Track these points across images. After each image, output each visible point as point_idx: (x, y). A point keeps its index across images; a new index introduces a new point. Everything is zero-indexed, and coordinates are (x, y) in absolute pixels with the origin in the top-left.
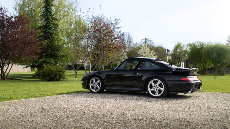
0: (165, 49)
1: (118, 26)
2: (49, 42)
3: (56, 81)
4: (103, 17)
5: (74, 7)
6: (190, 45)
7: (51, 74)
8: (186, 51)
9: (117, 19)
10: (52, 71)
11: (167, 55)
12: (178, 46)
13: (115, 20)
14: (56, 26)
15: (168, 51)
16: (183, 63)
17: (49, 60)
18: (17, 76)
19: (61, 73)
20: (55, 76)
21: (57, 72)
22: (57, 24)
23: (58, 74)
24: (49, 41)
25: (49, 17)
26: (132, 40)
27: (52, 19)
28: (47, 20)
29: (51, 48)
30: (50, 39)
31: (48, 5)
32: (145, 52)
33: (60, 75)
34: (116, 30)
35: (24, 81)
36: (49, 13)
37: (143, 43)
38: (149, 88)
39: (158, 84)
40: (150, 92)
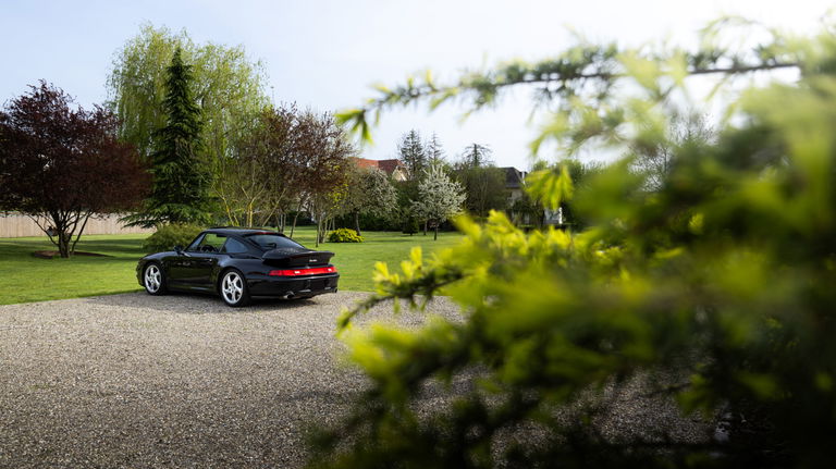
0: (521, 174)
14: (196, 128)
18: (106, 245)
26: (441, 149)
31: (179, 78)
35: (113, 259)
36: (182, 96)
37: (470, 156)
38: (224, 289)
39: (235, 282)
40: (225, 296)
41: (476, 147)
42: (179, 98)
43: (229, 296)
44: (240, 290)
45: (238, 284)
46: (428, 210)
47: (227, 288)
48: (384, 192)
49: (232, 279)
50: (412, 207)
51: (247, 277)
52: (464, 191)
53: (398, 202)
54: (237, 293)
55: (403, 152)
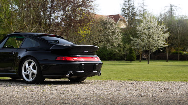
38: (23, 71)
39: (31, 66)
40: (24, 76)
41: (171, 6)
43: (27, 76)
44: (35, 72)
45: (34, 67)
46: (143, 44)
47: (25, 71)
48: (113, 32)
49: (29, 65)
50: (132, 42)
51: (40, 63)
52: (168, 31)
53: (123, 40)
54: (33, 74)
55: (123, 11)
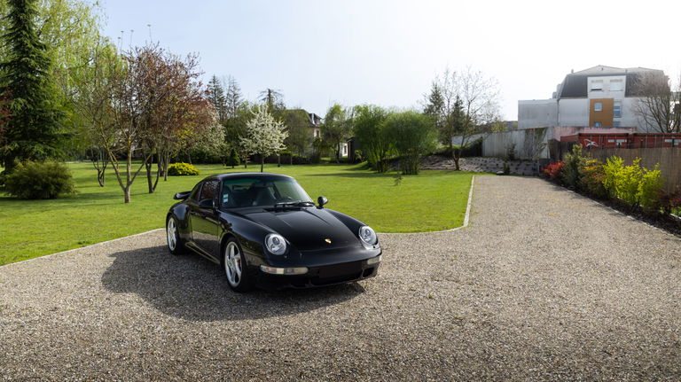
0: (310, 115)
1: (195, 70)
2: (29, 102)
3: (47, 199)
4: (158, 49)
5: (92, 17)
6: (358, 109)
7: (35, 183)
8: (350, 121)
9: (192, 55)
10: (36, 176)
11: (313, 127)
12: (335, 111)
13: (188, 56)
14: (46, 64)
15: (316, 118)
16: (346, 145)
17: (31, 147)
19: (59, 179)
20: (46, 186)
21: (50, 178)
22: (48, 59)
23: (53, 183)
24: (28, 100)
25: (27, 41)
26: (239, 92)
27: (35, 45)
28: (21, 48)
29: (34, 116)
30: (31, 96)
31: (22, 12)
32: (263, 125)
33: (58, 184)
34: (192, 80)
36: (26, 31)
37: (264, 99)
41: (270, 92)
42: (24, 33)
46: (255, 146)
53: (227, 138)
